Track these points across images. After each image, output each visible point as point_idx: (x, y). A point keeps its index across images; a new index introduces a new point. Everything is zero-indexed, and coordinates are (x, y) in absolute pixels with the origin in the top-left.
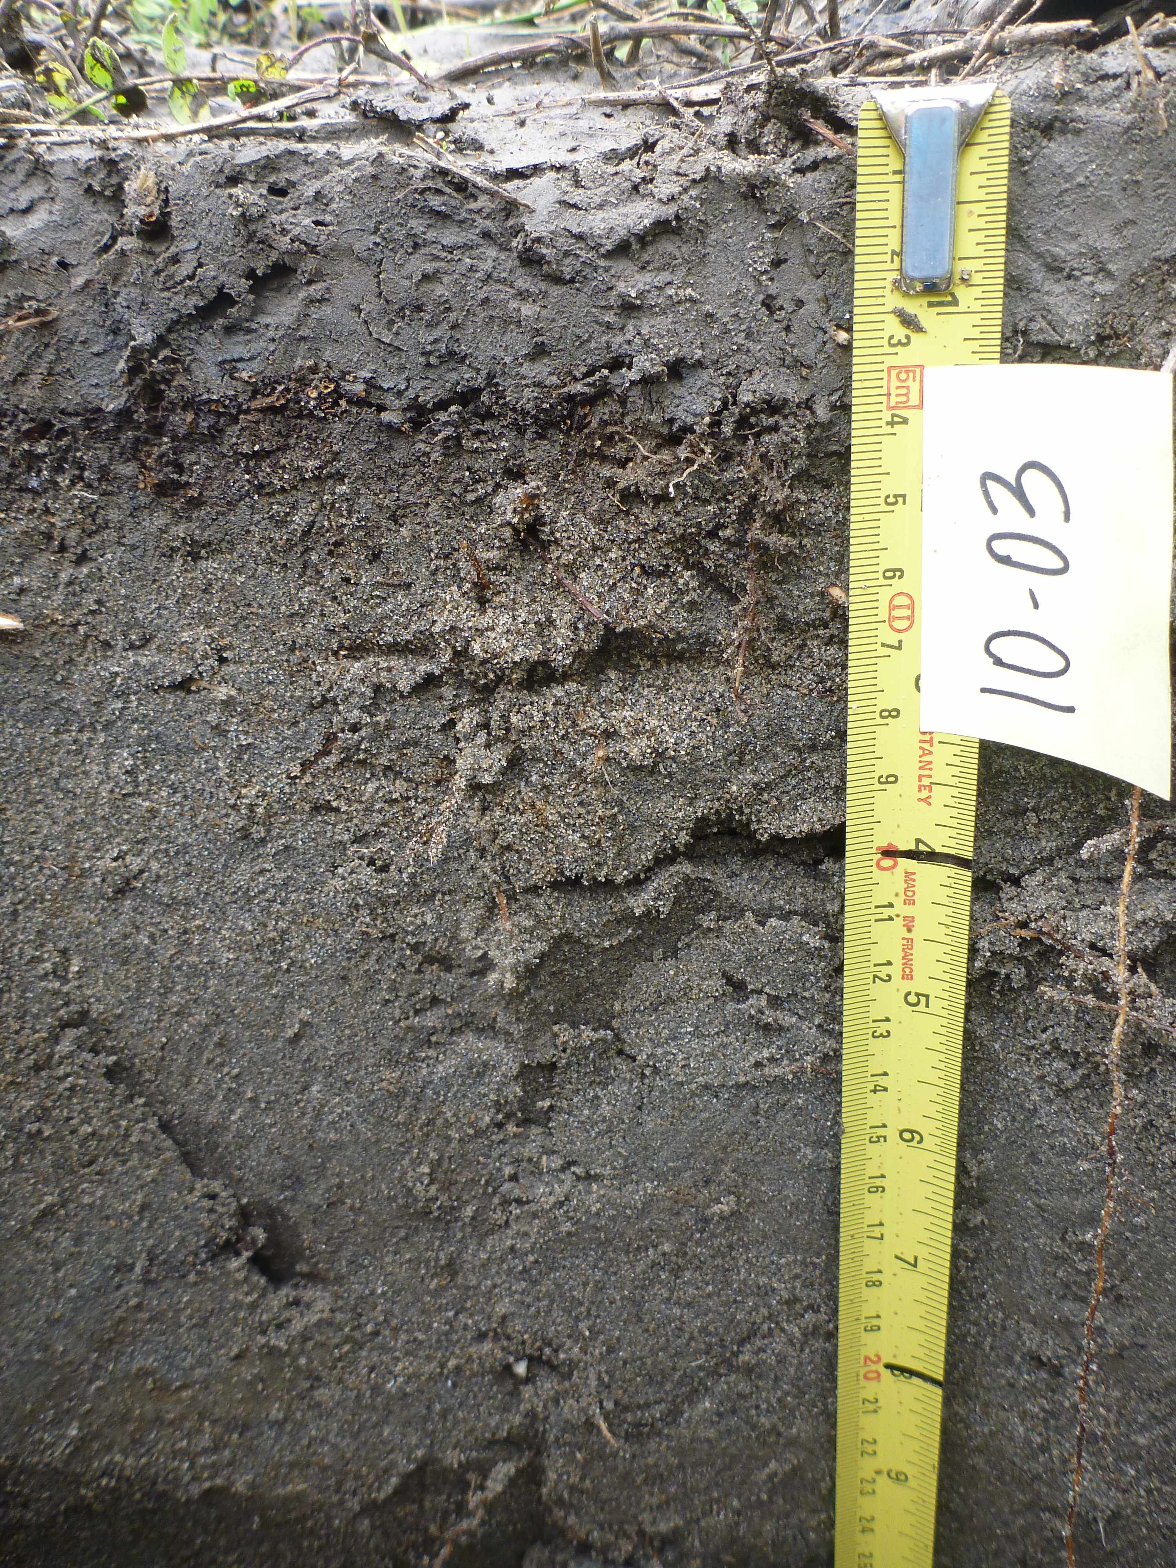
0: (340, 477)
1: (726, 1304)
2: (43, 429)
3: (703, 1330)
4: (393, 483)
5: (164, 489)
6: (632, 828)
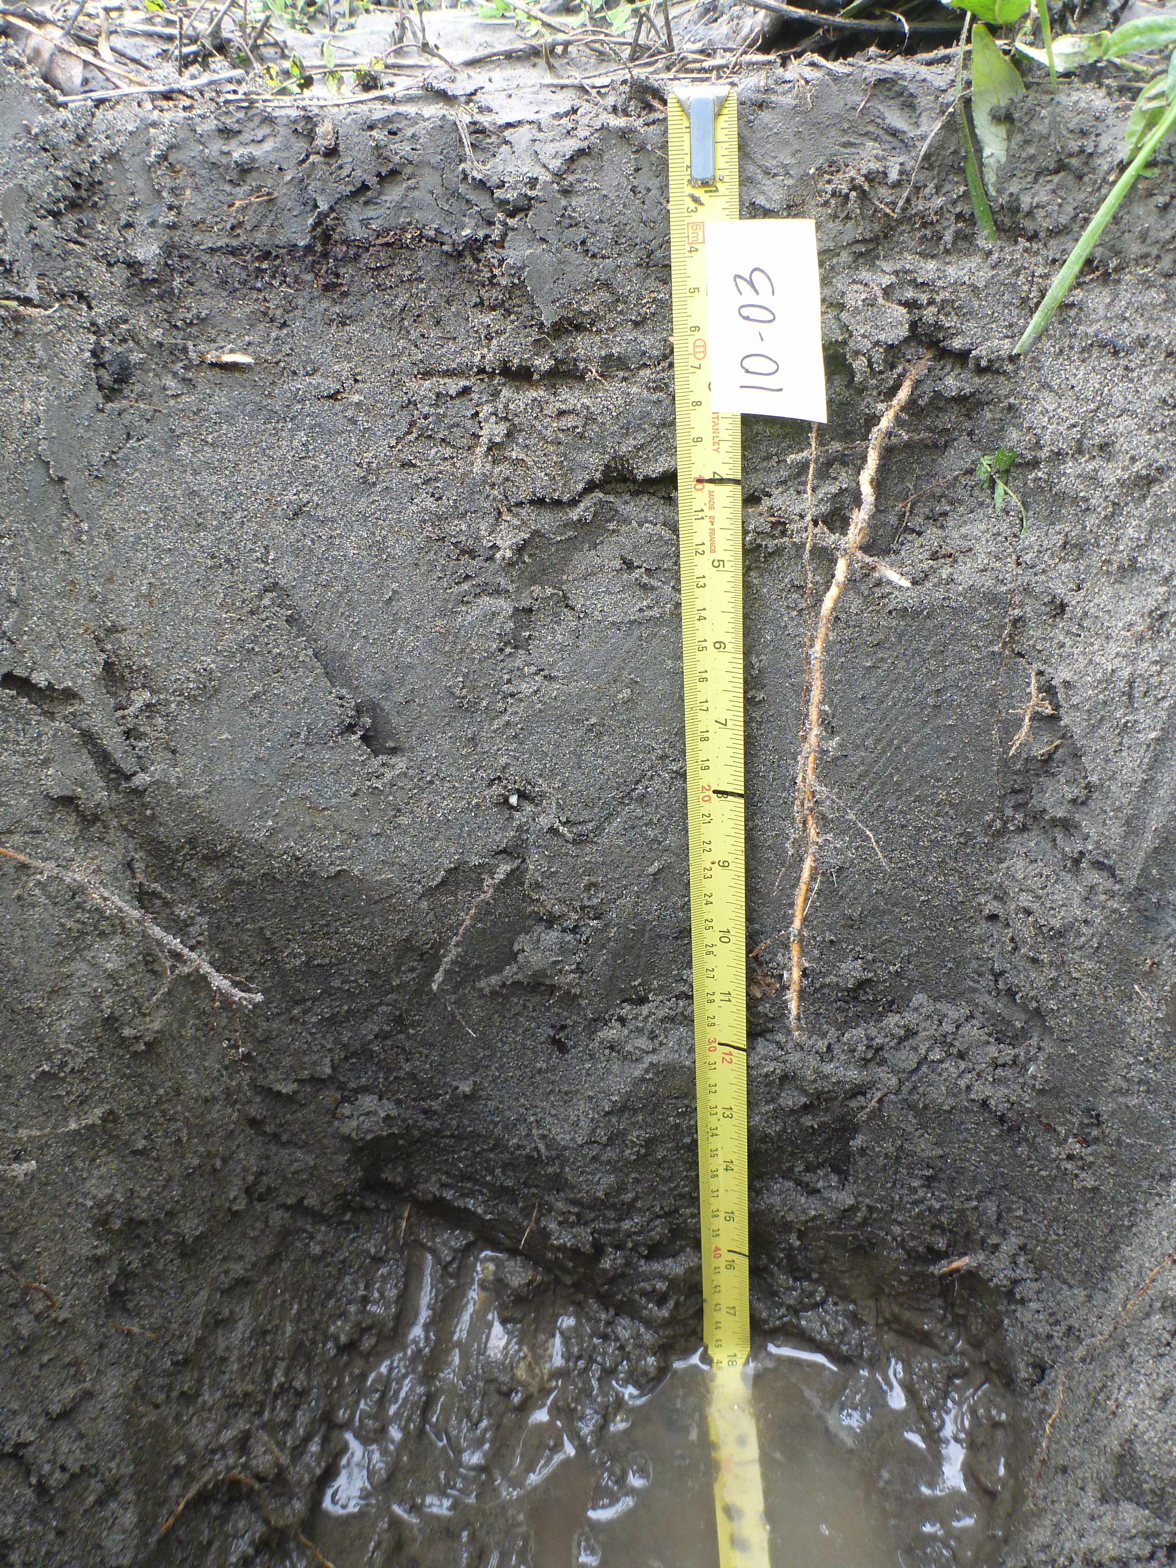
0: (420, 280)
1: (626, 757)
2: (266, 255)
3: (615, 773)
4: (448, 283)
5: (327, 288)
6: (572, 470)
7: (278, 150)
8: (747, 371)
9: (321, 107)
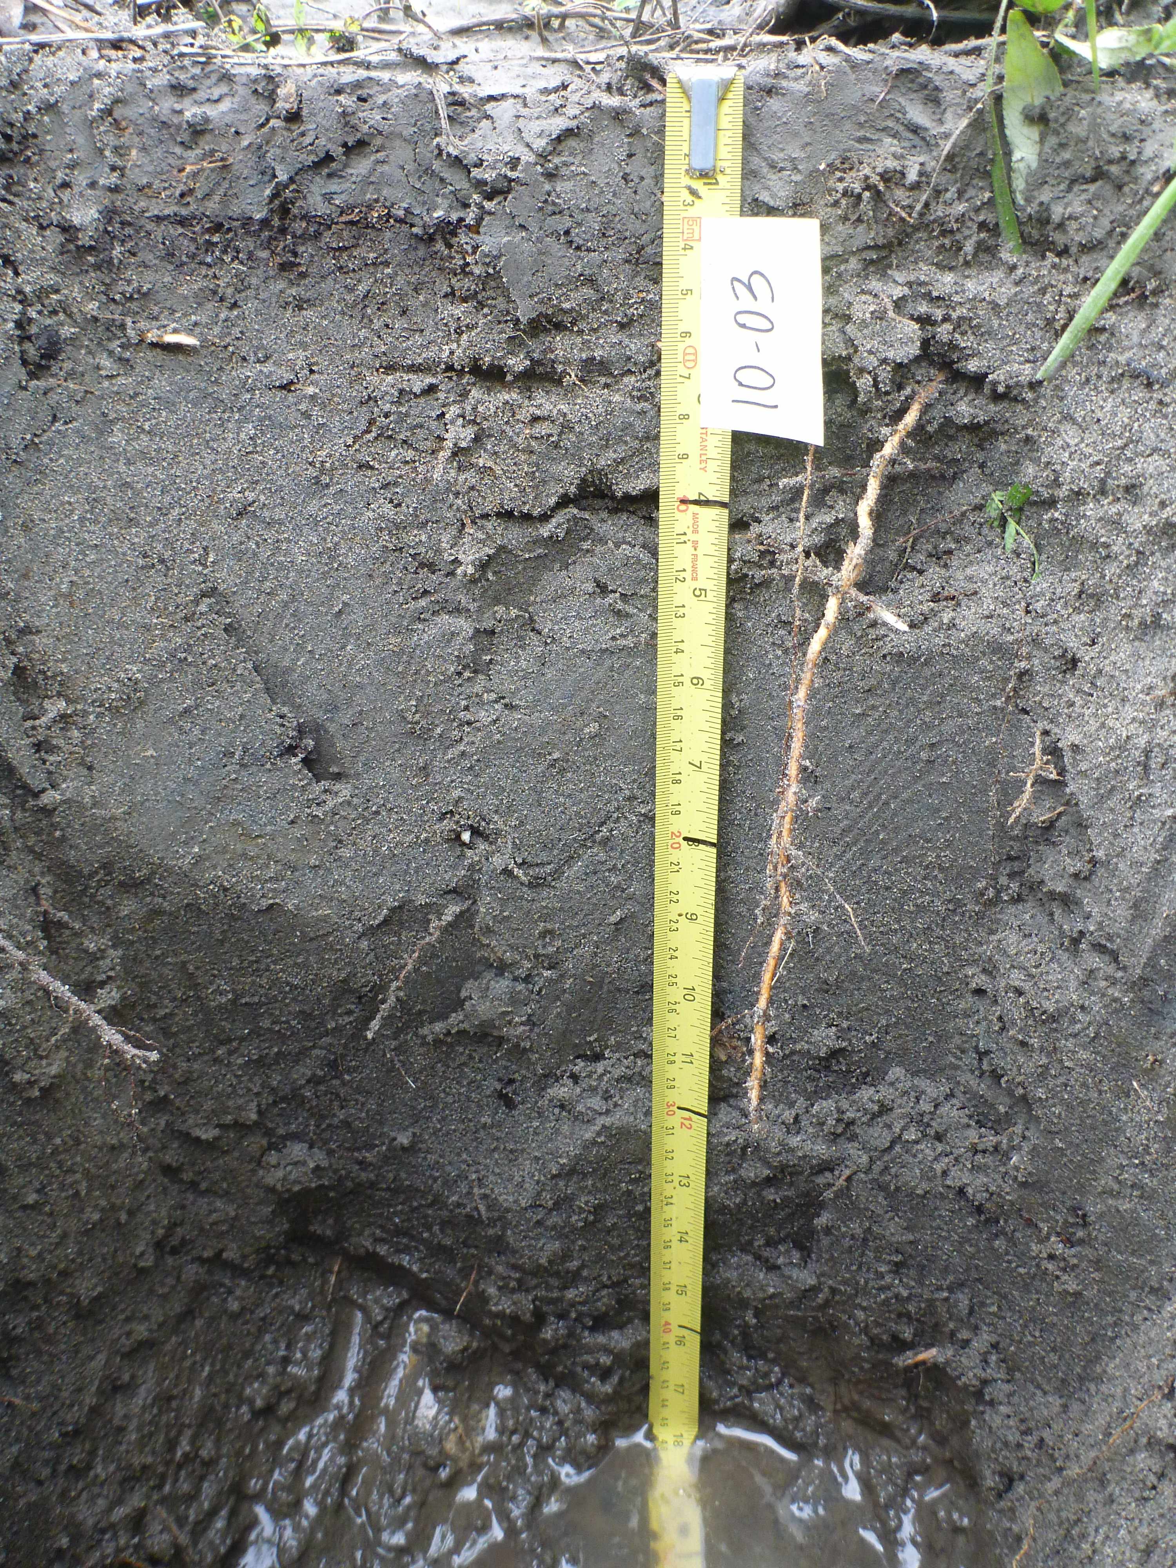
0: (387, 264)
1: (590, 797)
2: (218, 227)
3: (577, 813)
4: (416, 269)
5: (284, 267)
6: (544, 482)
7: (235, 111)
8: (741, 384)
9: (285, 66)
